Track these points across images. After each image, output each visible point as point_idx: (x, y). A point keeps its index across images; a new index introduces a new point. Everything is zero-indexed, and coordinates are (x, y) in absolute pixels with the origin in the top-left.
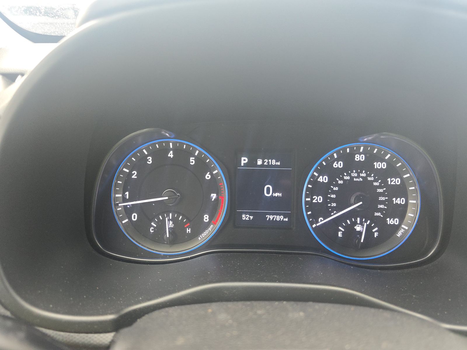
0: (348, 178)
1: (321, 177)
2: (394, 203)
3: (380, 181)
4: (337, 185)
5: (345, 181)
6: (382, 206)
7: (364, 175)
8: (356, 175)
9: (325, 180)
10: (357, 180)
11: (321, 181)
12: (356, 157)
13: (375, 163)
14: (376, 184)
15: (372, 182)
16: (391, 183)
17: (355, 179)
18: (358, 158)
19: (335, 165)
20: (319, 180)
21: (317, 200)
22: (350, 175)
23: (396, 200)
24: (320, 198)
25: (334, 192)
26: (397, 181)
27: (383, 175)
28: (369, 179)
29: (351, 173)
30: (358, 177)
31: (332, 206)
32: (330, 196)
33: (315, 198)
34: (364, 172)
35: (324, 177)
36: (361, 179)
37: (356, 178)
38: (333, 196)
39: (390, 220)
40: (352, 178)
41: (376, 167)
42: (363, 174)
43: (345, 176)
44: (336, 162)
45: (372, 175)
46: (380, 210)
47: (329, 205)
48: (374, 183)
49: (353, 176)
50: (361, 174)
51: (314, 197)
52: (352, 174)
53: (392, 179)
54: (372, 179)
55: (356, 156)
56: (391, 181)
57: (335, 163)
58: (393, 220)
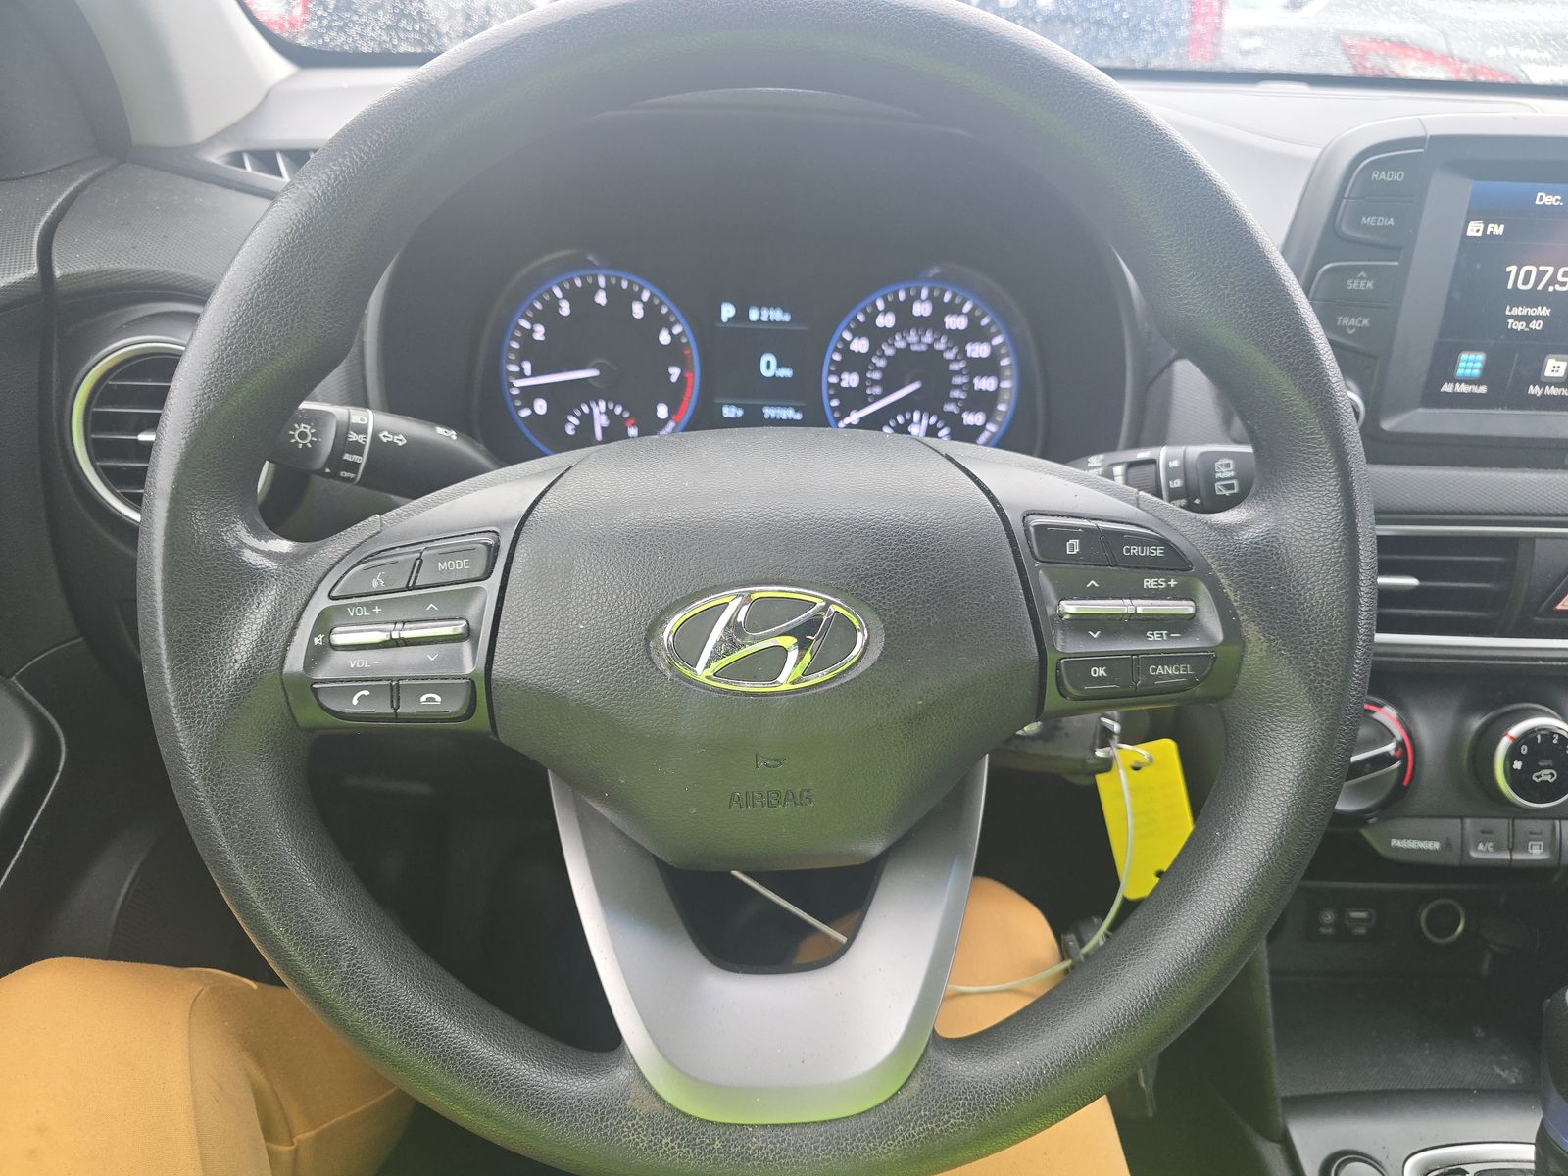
0: (903, 344)
2: (976, 388)
3: (954, 350)
4: (883, 356)
5: (896, 349)
6: (957, 394)
7: (929, 340)
10: (918, 347)
11: (856, 350)
12: (915, 308)
13: (947, 319)
14: (948, 355)
15: (942, 351)
17: (913, 347)
19: (880, 321)
20: (852, 347)
22: (906, 340)
23: (979, 383)
25: (876, 369)
27: (959, 339)
28: (937, 346)
29: (907, 336)
31: (871, 391)
32: (870, 375)
34: (929, 334)
36: (924, 347)
37: (915, 345)
38: (876, 376)
39: (968, 416)
41: (948, 327)
42: (926, 338)
43: (897, 341)
44: (881, 316)
45: (943, 340)
46: (955, 401)
47: (867, 390)
48: (945, 354)
49: (911, 341)
52: (909, 337)
54: (943, 346)
57: (880, 319)
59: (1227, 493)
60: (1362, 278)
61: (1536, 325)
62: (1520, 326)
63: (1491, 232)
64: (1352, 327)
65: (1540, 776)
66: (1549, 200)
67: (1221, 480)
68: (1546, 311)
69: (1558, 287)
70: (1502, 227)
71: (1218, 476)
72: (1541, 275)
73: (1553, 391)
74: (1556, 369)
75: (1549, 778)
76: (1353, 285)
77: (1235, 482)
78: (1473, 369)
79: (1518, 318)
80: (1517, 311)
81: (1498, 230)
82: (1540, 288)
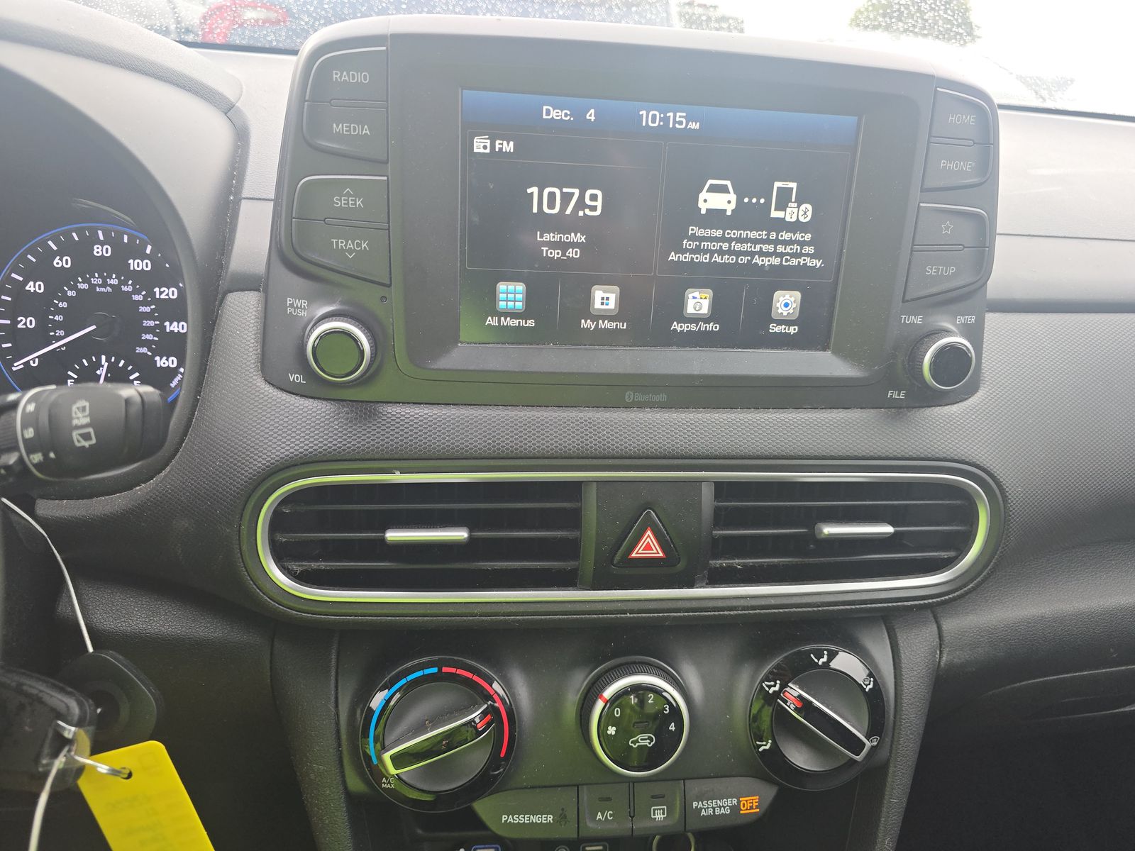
0: (86, 286)
1: (31, 283)
2: (168, 330)
3: (144, 293)
4: (64, 298)
5: (78, 291)
6: (149, 337)
7: (114, 282)
8: (100, 281)
9: (40, 289)
10: (103, 289)
11: (32, 290)
12: (96, 250)
13: (131, 261)
14: (136, 298)
15: (129, 294)
16: (160, 295)
17: (98, 289)
18: (99, 250)
19: (57, 262)
20: (27, 288)
21: (25, 324)
22: (89, 282)
23: (170, 326)
24: (31, 321)
25: (59, 311)
26: (171, 293)
27: (146, 281)
28: (124, 288)
29: (90, 278)
30: (104, 285)
31: (57, 334)
32: (52, 317)
33: (22, 320)
34: (114, 276)
35: (38, 283)
36: (110, 290)
37: (100, 286)
38: (59, 318)
39: (161, 359)
40: (93, 286)
41: (132, 268)
42: (112, 280)
43: (80, 283)
44: (58, 257)
45: (130, 282)
46: (147, 344)
47: (52, 334)
48: (133, 296)
49: (95, 282)
50: (108, 280)
51: (19, 319)
52: (92, 279)
53: (162, 290)
54: (130, 289)
55: (95, 247)
56: (161, 293)
57: (57, 260)
58: (167, 360)
59: (86, 444)
60: (348, 195)
61: (571, 253)
62: (556, 254)
63: (501, 149)
64: (351, 251)
65: (637, 741)
66: (556, 114)
67: (78, 427)
68: (580, 238)
69: (587, 212)
70: (511, 143)
71: (75, 422)
72: (566, 198)
73: (607, 325)
74: (605, 301)
75: (647, 743)
76: (340, 202)
77: (91, 430)
78: (515, 301)
79: (553, 245)
80: (548, 237)
81: (509, 147)
82: (568, 212)
